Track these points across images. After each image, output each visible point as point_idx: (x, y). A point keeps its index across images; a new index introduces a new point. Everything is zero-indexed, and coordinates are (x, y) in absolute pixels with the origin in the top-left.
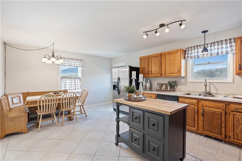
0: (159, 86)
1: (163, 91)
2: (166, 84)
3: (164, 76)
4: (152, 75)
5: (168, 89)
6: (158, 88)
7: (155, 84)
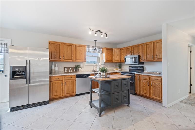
0: (66, 69)
1: (70, 72)
2: (72, 68)
3: (75, 61)
4: (65, 60)
5: (74, 71)
6: (65, 71)
7: (61, 68)
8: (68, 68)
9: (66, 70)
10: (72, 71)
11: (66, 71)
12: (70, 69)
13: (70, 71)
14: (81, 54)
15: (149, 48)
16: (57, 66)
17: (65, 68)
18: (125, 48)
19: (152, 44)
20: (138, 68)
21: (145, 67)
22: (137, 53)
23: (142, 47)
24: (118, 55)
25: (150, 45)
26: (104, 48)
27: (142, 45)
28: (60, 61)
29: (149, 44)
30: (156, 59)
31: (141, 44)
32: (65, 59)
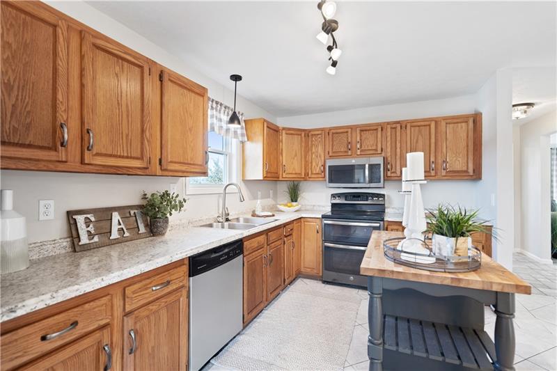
0: (88, 222)
1: (120, 242)
2: (123, 211)
3: (159, 172)
4: (99, 161)
5: (142, 229)
6: (84, 239)
7: (42, 217)
8: (104, 215)
9: (91, 228)
10: (127, 234)
11: (90, 235)
12: (116, 217)
13: (115, 235)
14: (190, 130)
15: (420, 136)
16: (16, 208)
17: (80, 219)
18: (322, 130)
19: (429, 125)
20: (367, 200)
21: (388, 196)
22: (376, 150)
23: (393, 133)
24: (296, 155)
25: (425, 131)
26: (260, 119)
27: (394, 126)
28: (59, 167)
29: (419, 126)
30: (444, 173)
31: (388, 123)
32: (97, 154)
